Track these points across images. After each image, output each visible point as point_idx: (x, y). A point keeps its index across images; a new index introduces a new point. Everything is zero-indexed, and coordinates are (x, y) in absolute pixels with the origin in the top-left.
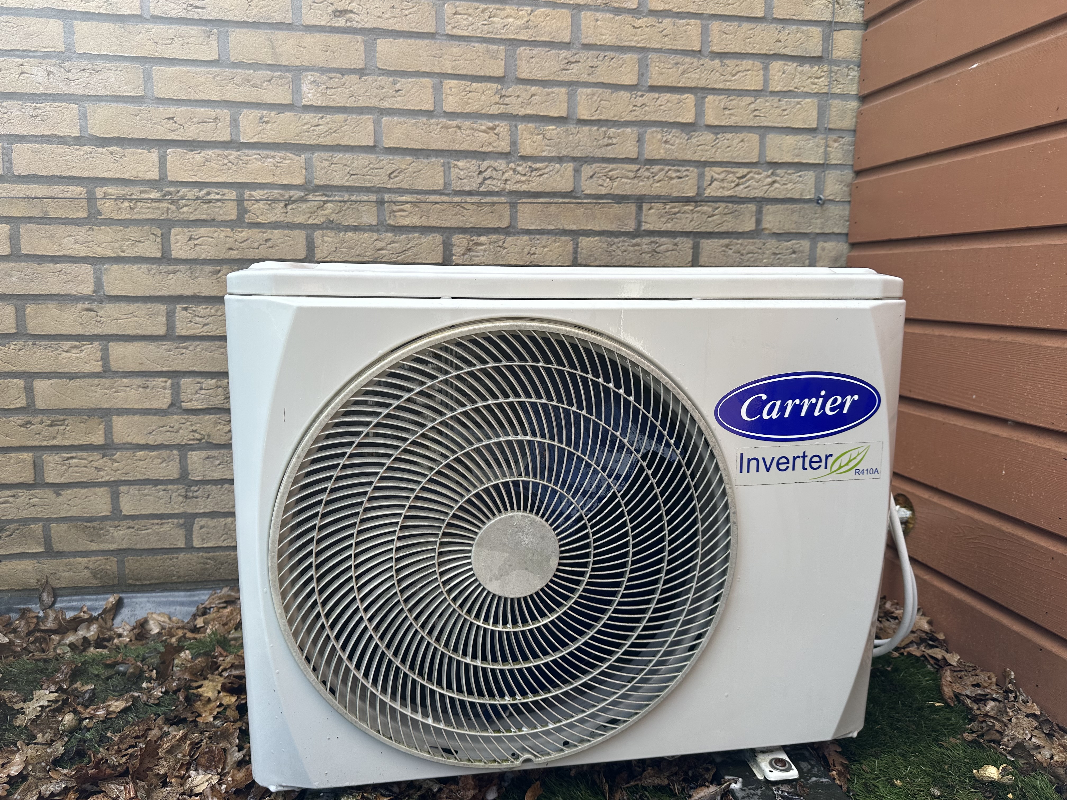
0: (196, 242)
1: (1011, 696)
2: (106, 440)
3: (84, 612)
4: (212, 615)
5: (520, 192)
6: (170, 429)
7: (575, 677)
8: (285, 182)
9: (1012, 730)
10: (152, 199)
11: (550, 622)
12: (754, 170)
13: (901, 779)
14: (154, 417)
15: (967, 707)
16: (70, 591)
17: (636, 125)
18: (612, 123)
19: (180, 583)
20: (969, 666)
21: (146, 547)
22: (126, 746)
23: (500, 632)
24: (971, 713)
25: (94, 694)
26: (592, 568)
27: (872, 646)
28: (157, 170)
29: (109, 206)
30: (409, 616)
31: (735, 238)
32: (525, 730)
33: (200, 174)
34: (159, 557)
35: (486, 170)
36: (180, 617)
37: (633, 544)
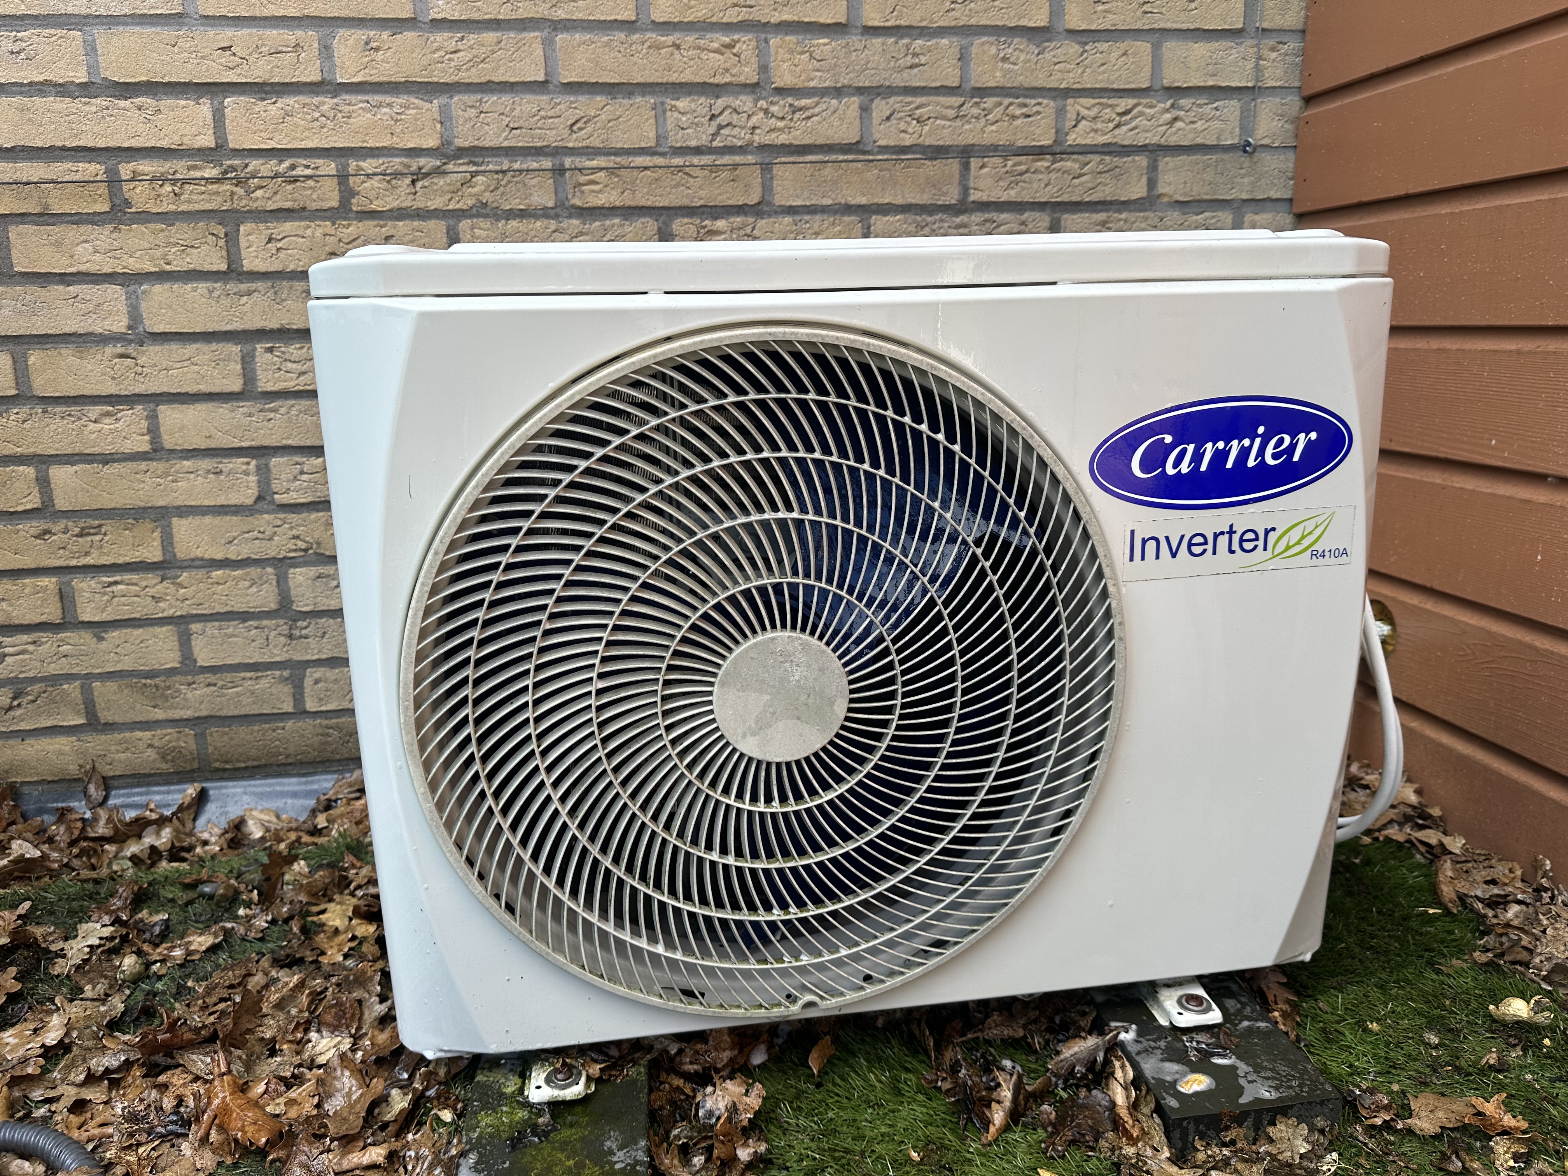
0: (279, 245)
1: (1546, 896)
2: (164, 554)
3: (151, 811)
4: (340, 809)
5: (776, 146)
6: (260, 536)
7: (878, 879)
8: (410, 145)
9: (1547, 946)
10: (207, 179)
11: (837, 797)
12: (1144, 101)
13: (1378, 1020)
14: (235, 518)
15: (1478, 913)
16: (128, 780)
17: (955, 34)
18: (919, 31)
19: (290, 764)
20: (1479, 854)
21: (236, 713)
22: (215, 999)
23: (761, 814)
24: (1484, 923)
25: (167, 927)
26: (900, 715)
27: (1335, 827)
28: (211, 132)
29: (142, 192)
30: (621, 792)
31: (1115, 212)
32: (805, 959)
33: (278, 137)
34: (256, 728)
35: (721, 113)
36: (293, 815)
37: (963, 677)
